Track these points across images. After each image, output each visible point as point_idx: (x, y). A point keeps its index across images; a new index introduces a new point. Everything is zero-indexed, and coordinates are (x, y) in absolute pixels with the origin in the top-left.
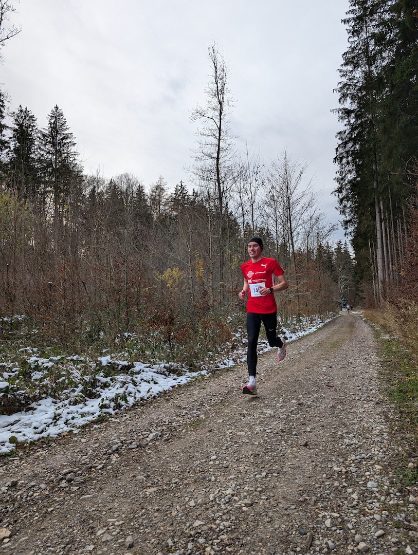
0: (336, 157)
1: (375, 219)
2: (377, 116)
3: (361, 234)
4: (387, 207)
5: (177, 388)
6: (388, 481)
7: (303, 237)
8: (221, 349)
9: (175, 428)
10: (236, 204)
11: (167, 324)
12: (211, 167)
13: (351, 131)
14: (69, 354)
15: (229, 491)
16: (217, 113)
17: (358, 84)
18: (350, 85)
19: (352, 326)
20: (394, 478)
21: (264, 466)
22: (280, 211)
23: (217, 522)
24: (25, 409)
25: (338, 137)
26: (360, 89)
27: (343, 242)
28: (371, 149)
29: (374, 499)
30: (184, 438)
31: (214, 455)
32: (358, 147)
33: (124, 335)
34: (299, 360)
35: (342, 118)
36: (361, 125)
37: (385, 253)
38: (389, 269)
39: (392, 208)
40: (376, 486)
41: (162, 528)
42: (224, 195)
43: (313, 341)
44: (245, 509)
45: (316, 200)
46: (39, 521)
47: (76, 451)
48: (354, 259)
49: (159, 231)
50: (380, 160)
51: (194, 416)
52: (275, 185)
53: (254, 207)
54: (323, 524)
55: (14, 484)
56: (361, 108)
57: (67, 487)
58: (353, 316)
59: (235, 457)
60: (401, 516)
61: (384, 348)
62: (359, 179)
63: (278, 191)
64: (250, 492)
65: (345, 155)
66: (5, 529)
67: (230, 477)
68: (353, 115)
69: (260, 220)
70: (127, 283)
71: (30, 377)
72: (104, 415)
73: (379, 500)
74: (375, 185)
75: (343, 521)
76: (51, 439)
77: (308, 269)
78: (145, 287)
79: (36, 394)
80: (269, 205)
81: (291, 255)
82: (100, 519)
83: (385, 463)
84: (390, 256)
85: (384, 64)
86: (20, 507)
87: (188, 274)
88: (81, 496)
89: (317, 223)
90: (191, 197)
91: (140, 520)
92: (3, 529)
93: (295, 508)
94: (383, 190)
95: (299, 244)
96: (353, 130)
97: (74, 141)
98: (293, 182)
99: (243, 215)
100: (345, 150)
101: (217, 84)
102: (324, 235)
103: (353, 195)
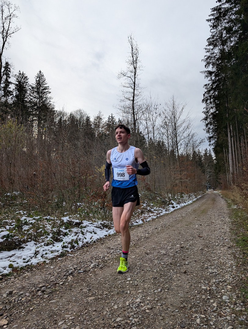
0: (204, 99)
1: (227, 136)
2: (228, 75)
3: (219, 145)
4: (234, 129)
5: (108, 237)
6: (235, 296)
7: (184, 146)
8: (135, 213)
9: (106, 261)
10: (144, 127)
11: (102, 198)
12: (129, 105)
14: (45, 215)
15: (138, 300)
16: (133, 74)
17: (217, 57)
18: (212, 57)
19: (214, 200)
20: (239, 294)
21: (159, 285)
22: (170, 131)
23: (131, 319)
24: (18, 248)
25: (205, 88)
26: (218, 60)
27: (208, 150)
28: (224, 94)
29: (227, 307)
30: (111, 267)
31: (129, 278)
32: (216, 93)
33: (77, 204)
34: (181, 221)
35: (207, 76)
36: (218, 80)
37: (234, 157)
38: (236, 165)
39: (238, 129)
40: (228, 299)
41: (97, 322)
42: (136, 122)
43: (190, 209)
44: (147, 311)
45: (191, 124)
46: (24, 316)
47: (47, 274)
48: (215, 159)
49: (99, 143)
50: (230, 101)
51: (118, 254)
52: (167, 116)
53: (155, 129)
54: (195, 321)
55: (11, 293)
56: (218, 71)
57: (42, 295)
58: (214, 194)
59: (142, 279)
60: (243, 318)
61: (233, 213)
62: (217, 112)
63: (169, 119)
64: (151, 301)
65: (209, 98)
66: (4, 320)
67: (139, 292)
68: (213, 75)
69: (158, 136)
70: (79, 174)
71: (22, 229)
72: (65, 252)
73: (230, 307)
74: (227, 116)
75: (208, 320)
76: (33, 266)
77: (187, 165)
78: (90, 176)
79: (25, 239)
80: (164, 128)
81: (177, 157)
82: (60, 315)
83: (234, 285)
84: (237, 158)
85: (232, 45)
86: (14, 307)
88: (50, 301)
89: (192, 138)
90: (118, 123)
91: (84, 316)
92: (3, 320)
93: (178, 311)
94: (232, 119)
95: (181, 151)
96: (213, 83)
97: (50, 91)
98: (178, 114)
99: (148, 133)
100: (209, 95)
101: (133, 57)
102: (197, 145)
103: (214, 122)
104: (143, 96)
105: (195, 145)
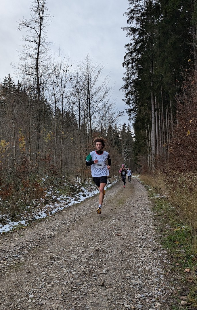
0: (124, 62)
1: (151, 109)
2: (154, 34)
3: (141, 120)
4: (159, 100)
7: (98, 120)
8: (36, 203)
10: (50, 94)
12: (32, 65)
13: (135, 44)
16: (38, 25)
17: (142, 11)
18: (136, 11)
22: (83, 100)
25: (126, 48)
26: (143, 14)
27: (127, 125)
28: (149, 58)
32: (140, 56)
35: (129, 34)
36: (143, 39)
37: (157, 134)
38: (159, 145)
39: (163, 101)
42: (41, 86)
45: (108, 93)
48: (134, 137)
50: (156, 66)
52: (79, 80)
53: (64, 97)
56: (143, 28)
61: (157, 205)
62: (140, 79)
63: (82, 85)
65: (131, 61)
68: (137, 33)
69: (67, 106)
74: (151, 84)
80: (75, 96)
87: (13, 145)
89: (109, 110)
90: (16, 86)
94: (157, 89)
95: (95, 125)
96: (137, 43)
98: (93, 79)
99: (55, 102)
100: (131, 58)
101: (38, 3)
102: (114, 119)
103: (135, 91)
104: (50, 53)
105: (112, 118)
